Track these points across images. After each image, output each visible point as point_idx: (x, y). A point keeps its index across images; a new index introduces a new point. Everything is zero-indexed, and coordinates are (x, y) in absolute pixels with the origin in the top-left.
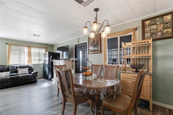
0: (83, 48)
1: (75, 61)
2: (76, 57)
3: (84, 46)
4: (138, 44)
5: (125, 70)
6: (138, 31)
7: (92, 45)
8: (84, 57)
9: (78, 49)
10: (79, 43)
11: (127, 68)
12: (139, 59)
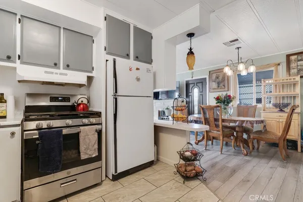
0: (200, 85)
1: (186, 101)
2: (187, 96)
3: (202, 82)
4: (281, 81)
5: (264, 110)
6: (281, 66)
7: (215, 82)
8: (201, 96)
9: (191, 86)
10: (194, 78)
11: (267, 108)
12: (283, 98)
